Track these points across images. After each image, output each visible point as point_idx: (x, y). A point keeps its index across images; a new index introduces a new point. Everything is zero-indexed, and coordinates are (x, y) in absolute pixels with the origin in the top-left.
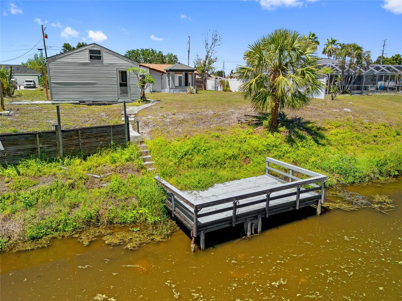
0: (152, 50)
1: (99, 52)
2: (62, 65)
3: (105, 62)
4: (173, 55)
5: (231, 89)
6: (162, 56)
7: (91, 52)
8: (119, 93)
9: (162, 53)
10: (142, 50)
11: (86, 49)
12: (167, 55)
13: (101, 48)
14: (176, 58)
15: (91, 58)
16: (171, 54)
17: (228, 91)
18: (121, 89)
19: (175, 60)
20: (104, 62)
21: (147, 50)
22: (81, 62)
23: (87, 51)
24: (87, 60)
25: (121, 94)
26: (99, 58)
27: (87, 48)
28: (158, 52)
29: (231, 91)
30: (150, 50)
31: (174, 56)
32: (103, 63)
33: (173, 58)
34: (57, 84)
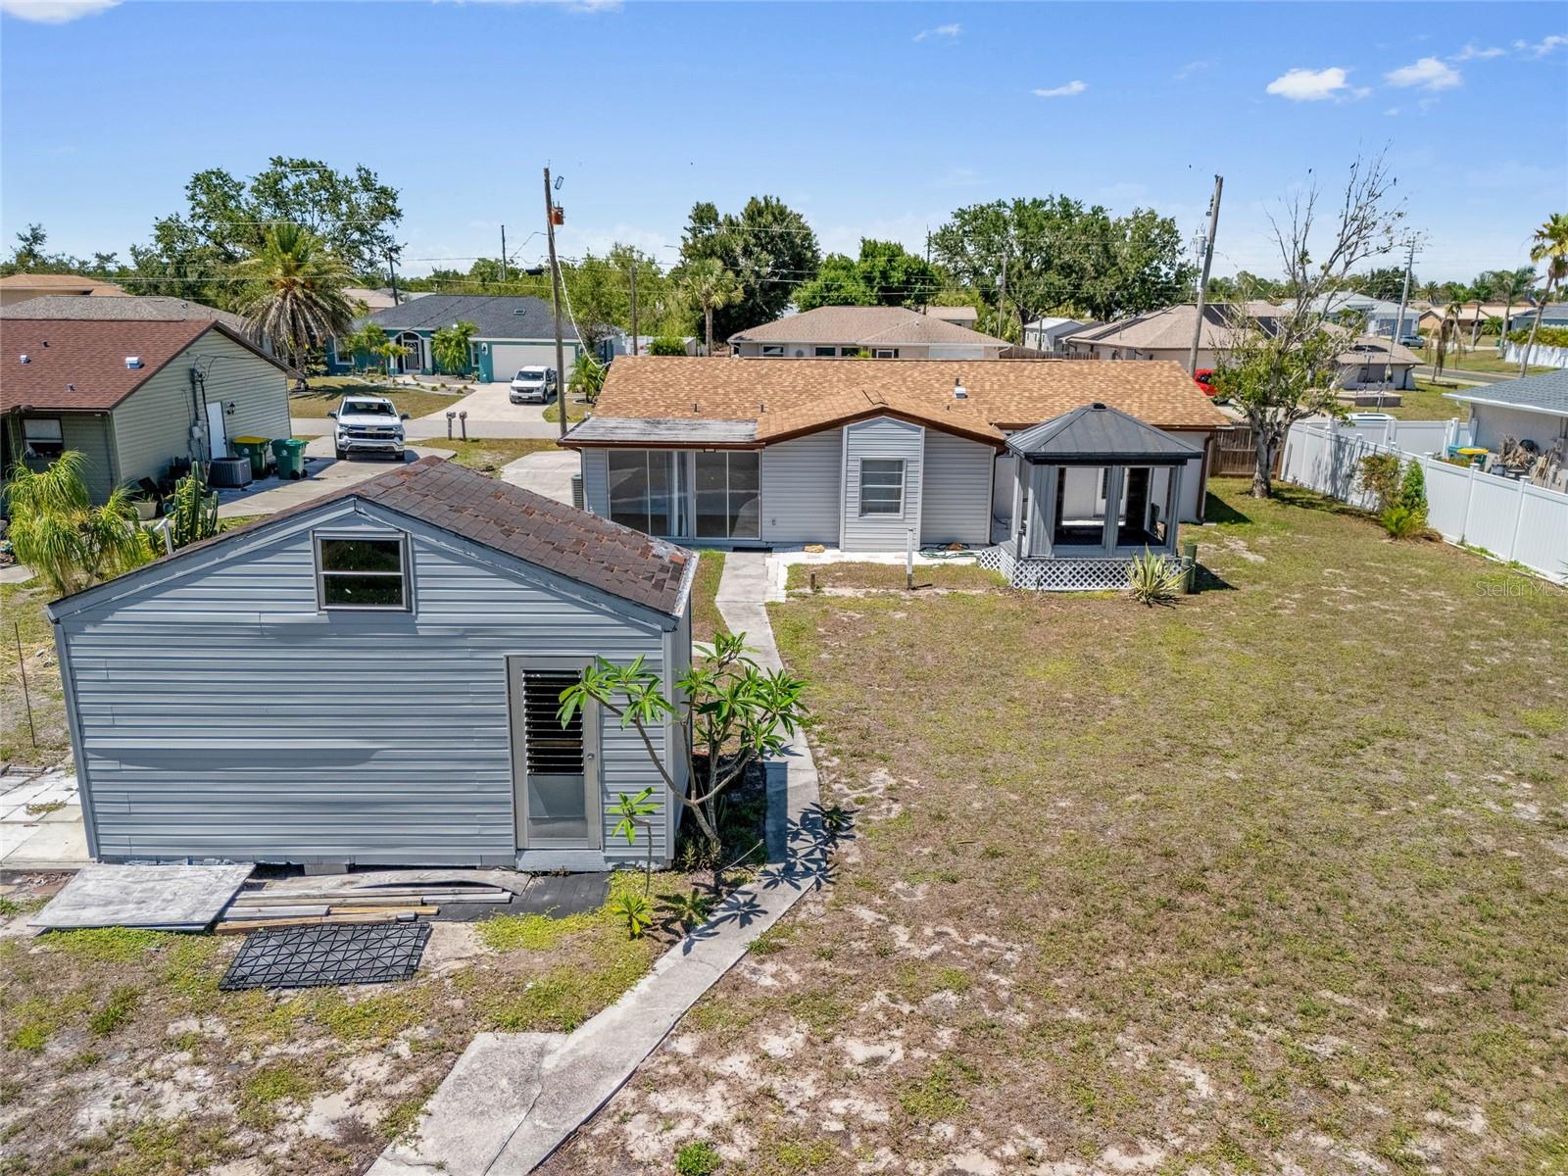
0: (1065, 203)
1: (385, 552)
2: (144, 640)
3: (430, 615)
4: (1159, 220)
5: (1434, 522)
6: (1105, 229)
7: (336, 553)
8: (525, 811)
9: (1107, 214)
10: (1019, 206)
11: (301, 537)
12: (1131, 217)
13: (407, 527)
14: (1173, 232)
15: (335, 590)
16: (1152, 212)
17: (1415, 538)
18: (537, 792)
19: (1166, 237)
20: (421, 618)
21: (1038, 204)
22: (266, 619)
23: (309, 545)
24: (310, 612)
25: (534, 820)
26: (388, 591)
27: (306, 532)
28: (1087, 210)
29: (1432, 538)
30: (1057, 200)
31: (1163, 222)
32: (412, 626)
33: (1157, 231)
34: (122, 760)
